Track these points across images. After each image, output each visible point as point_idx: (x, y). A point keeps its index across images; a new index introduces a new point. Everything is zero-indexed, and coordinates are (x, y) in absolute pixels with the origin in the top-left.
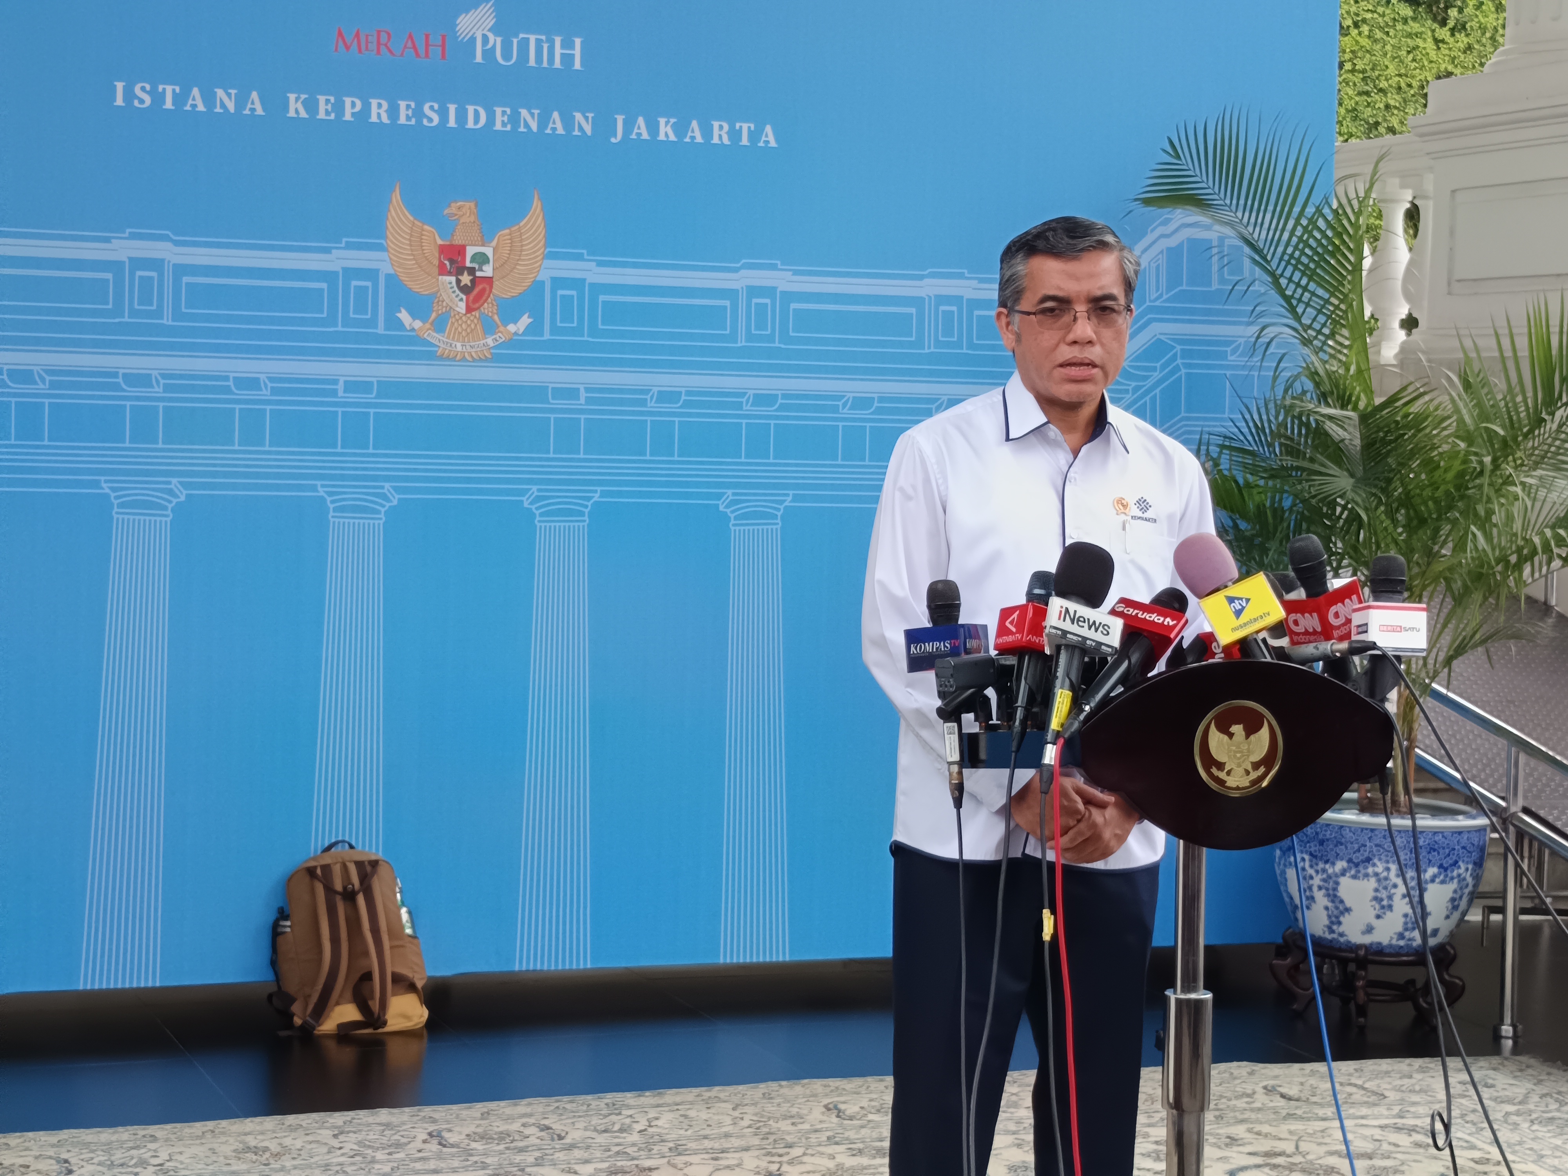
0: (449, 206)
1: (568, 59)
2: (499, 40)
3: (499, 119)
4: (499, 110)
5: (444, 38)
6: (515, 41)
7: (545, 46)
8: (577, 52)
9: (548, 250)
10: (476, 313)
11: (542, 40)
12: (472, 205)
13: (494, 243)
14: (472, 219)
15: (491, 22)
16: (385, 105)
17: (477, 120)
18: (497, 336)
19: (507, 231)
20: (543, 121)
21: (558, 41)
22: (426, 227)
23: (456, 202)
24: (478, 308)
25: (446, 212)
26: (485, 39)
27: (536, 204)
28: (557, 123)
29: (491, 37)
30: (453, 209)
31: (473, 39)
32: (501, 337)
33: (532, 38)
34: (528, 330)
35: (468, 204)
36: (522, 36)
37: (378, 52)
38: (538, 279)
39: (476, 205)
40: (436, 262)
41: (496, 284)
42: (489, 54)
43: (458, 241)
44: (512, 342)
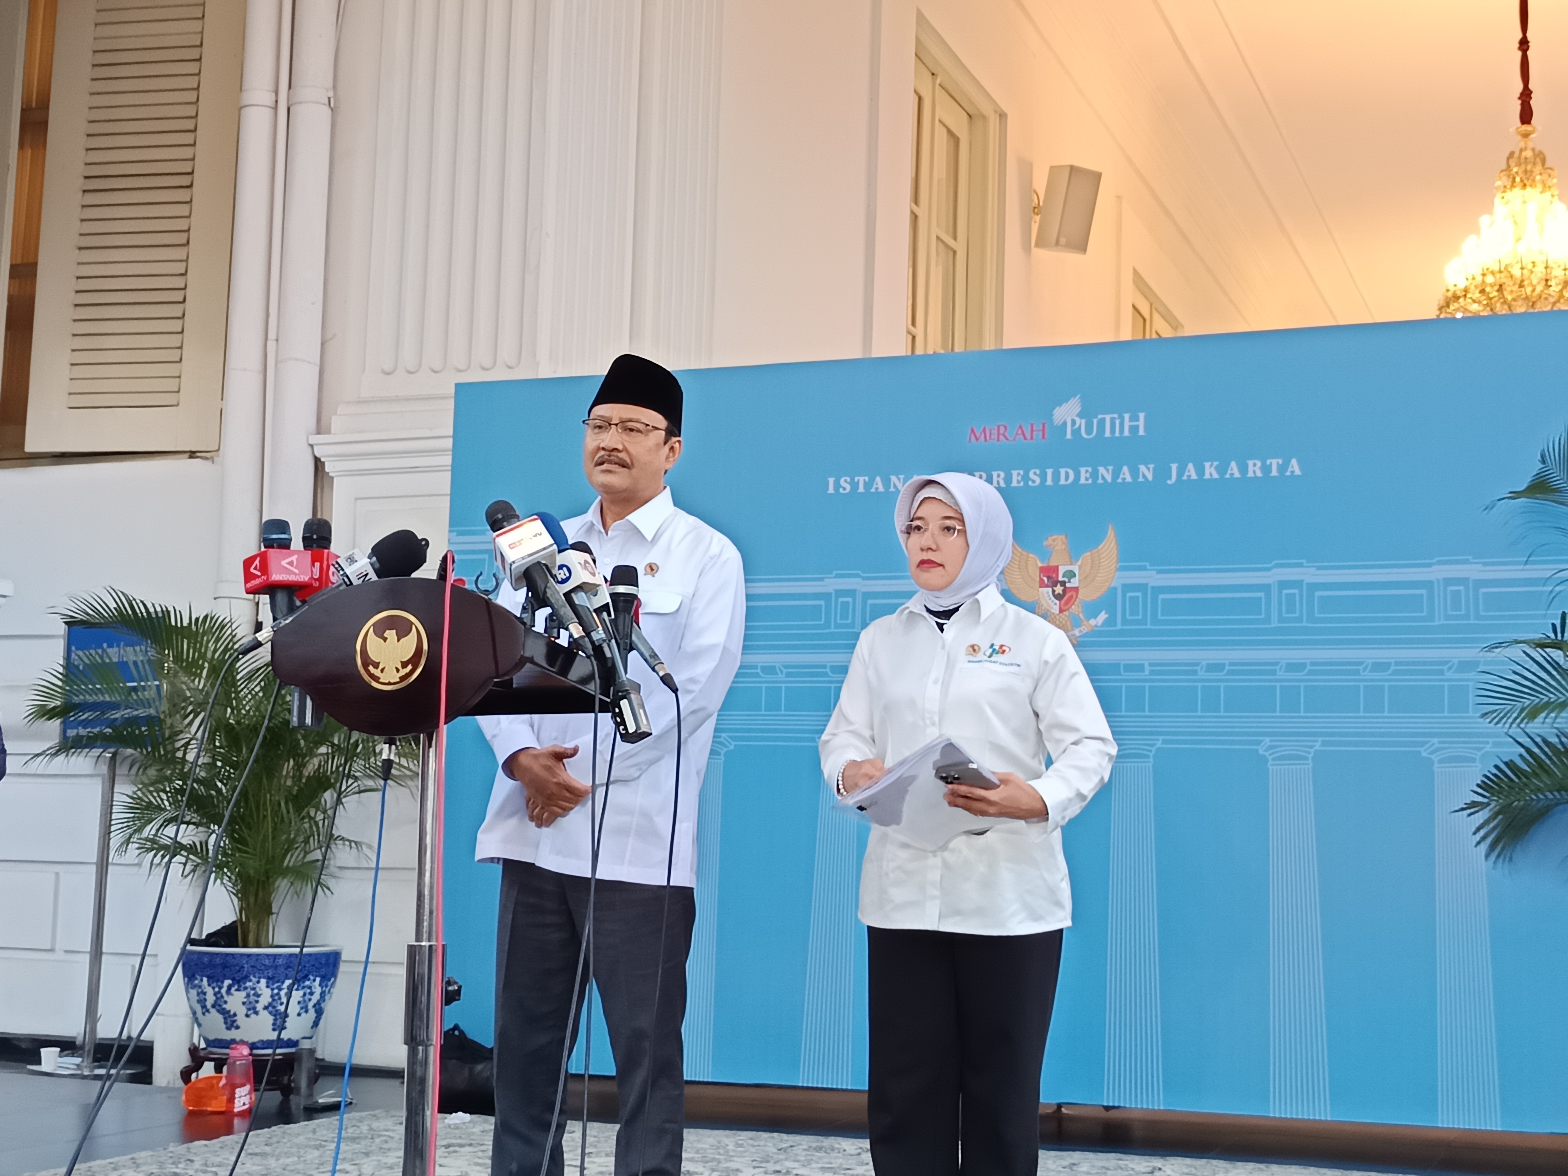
0: (1047, 539)
1: (1134, 429)
2: (1083, 422)
3: (1083, 475)
4: (1083, 470)
5: (1044, 425)
6: (1095, 421)
7: (1117, 422)
8: (1141, 423)
9: (1120, 564)
10: (1066, 613)
11: (1114, 418)
12: (1063, 537)
13: (1079, 563)
14: (1063, 547)
15: (1078, 409)
16: (1002, 475)
17: (1067, 478)
18: (1081, 629)
19: (1088, 554)
20: (1116, 475)
21: (1127, 416)
22: (1031, 555)
23: (1052, 535)
24: (1068, 609)
25: (1045, 543)
26: (1074, 422)
27: (1111, 533)
28: (1126, 474)
29: (1078, 420)
30: (1050, 541)
31: (1065, 423)
32: (1085, 629)
33: (1108, 418)
34: (1106, 623)
35: (1060, 537)
36: (1100, 416)
37: (998, 440)
38: (1112, 585)
39: (1066, 537)
40: (1038, 579)
41: (1081, 591)
42: (1076, 432)
43: (1053, 563)
44: (1094, 632)
